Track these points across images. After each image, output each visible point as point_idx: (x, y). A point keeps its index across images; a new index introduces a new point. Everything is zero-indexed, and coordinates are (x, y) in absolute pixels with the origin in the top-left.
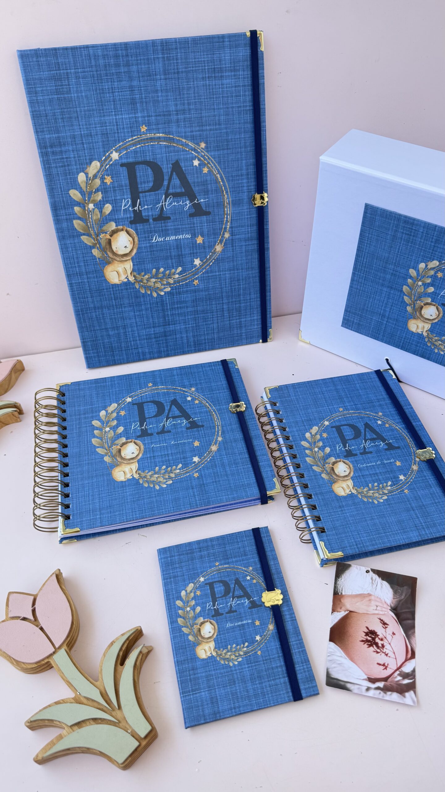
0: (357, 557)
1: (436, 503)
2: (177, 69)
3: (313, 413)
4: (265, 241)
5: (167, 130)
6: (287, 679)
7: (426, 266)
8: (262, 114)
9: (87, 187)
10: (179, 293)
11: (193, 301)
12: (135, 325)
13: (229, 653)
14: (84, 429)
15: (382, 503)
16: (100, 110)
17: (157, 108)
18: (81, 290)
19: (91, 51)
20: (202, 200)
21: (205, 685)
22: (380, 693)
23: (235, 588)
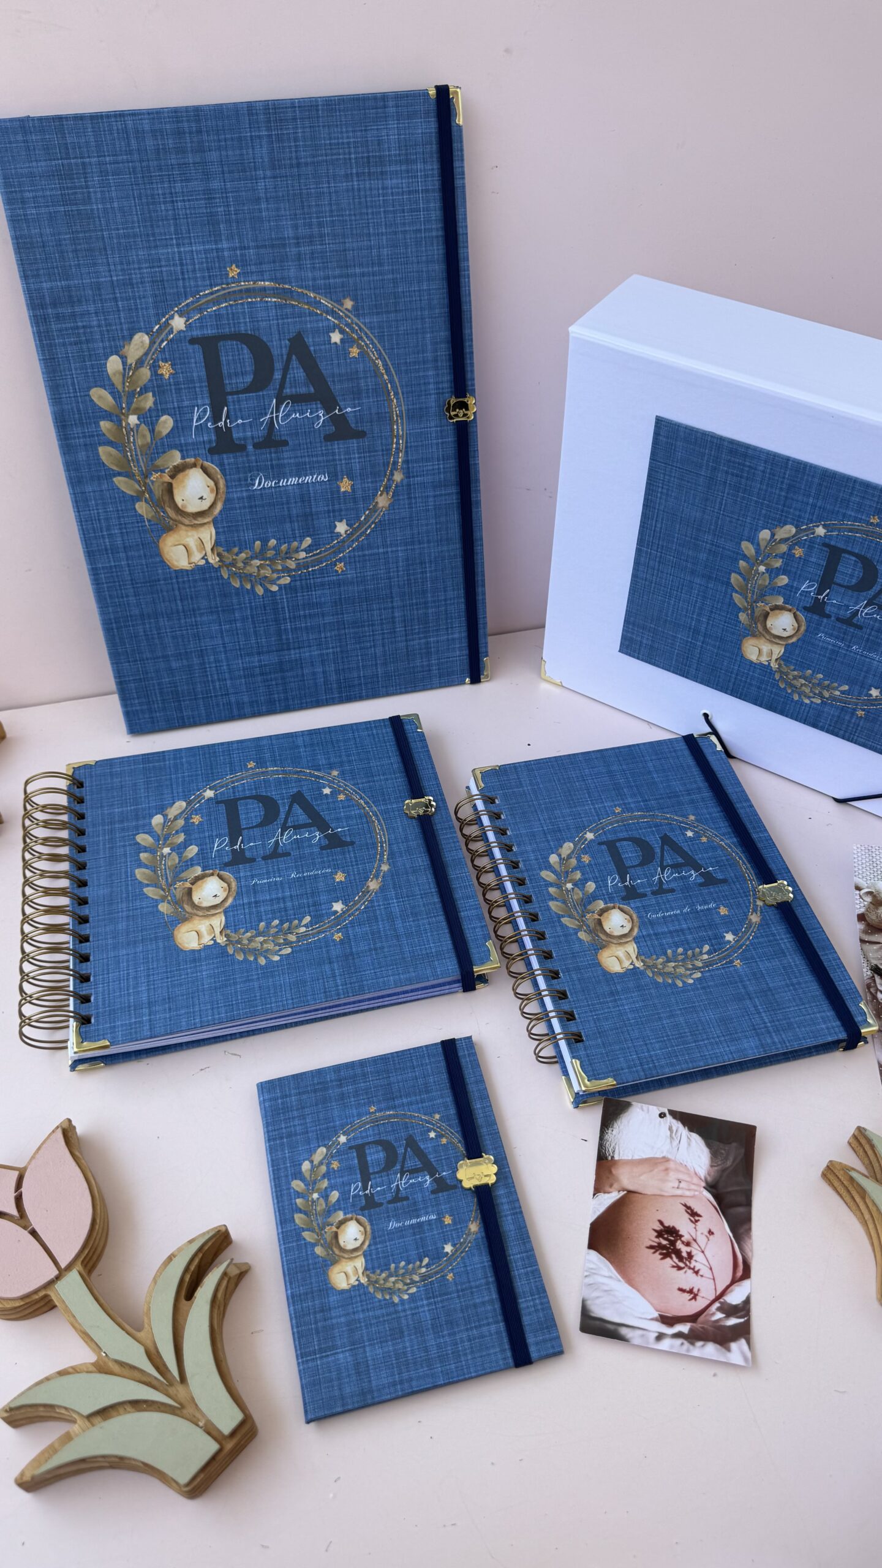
0: (643, 1089)
1: (793, 985)
2: (297, 158)
3: (564, 817)
4: (473, 489)
5: (278, 275)
6: (502, 1325)
7: (773, 535)
8: (461, 244)
9: (124, 383)
10: (307, 588)
11: (336, 603)
12: (222, 650)
13: (393, 1279)
14: (119, 851)
15: (691, 985)
16: (148, 235)
17: (257, 232)
18: (114, 582)
19: (130, 123)
20: (349, 410)
21: (345, 1340)
22: (682, 1344)
23: (405, 1153)
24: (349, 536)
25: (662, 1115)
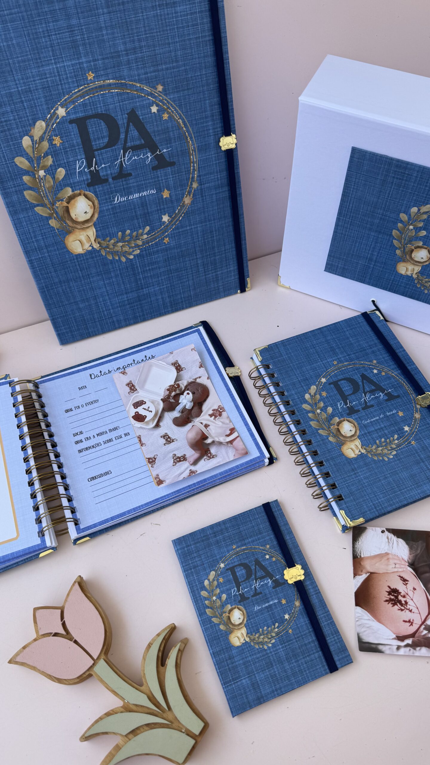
3: (307, 371)
5: (117, 75)
6: (320, 653)
7: (419, 210)
9: (34, 152)
10: (149, 254)
11: (166, 260)
13: (262, 637)
15: (392, 459)
16: (36, 59)
17: (103, 49)
20: (165, 151)
21: (244, 672)
22: (410, 650)
23: (255, 569)
24: (170, 222)
25: (383, 532)
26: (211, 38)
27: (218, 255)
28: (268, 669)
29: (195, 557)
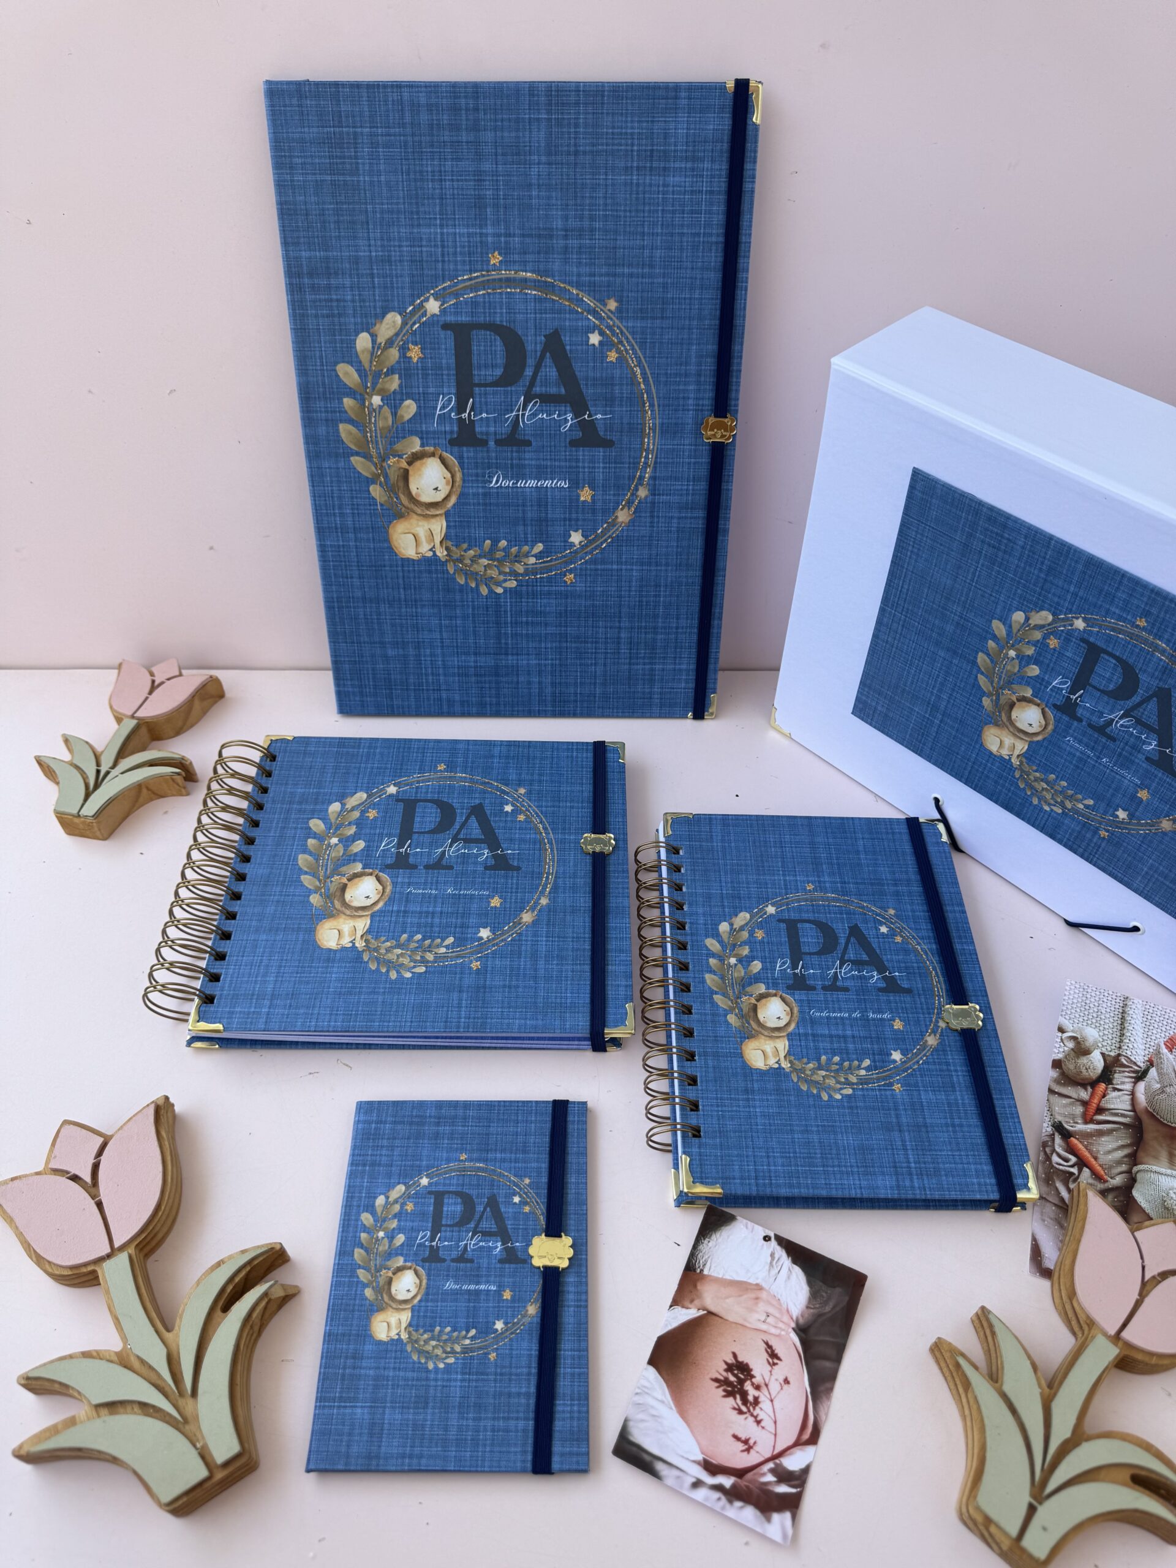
0: (755, 1203)
1: (953, 1126)
2: (575, 145)
3: (748, 883)
4: (721, 515)
5: (542, 267)
6: (531, 1424)
7: (1027, 619)
8: (740, 254)
9: (371, 362)
10: (533, 594)
11: (560, 614)
12: (439, 644)
13: (434, 1343)
14: (290, 833)
15: (837, 1100)
16: (412, 213)
17: (525, 220)
18: (341, 561)
19: (406, 96)
20: (599, 416)
21: (368, 1395)
22: (719, 1499)
23: (483, 1212)
24: (583, 547)
25: (767, 1238)
26: (721, 239)
27: (661, 633)
28: (415, 1408)
29: (382, 1147)
